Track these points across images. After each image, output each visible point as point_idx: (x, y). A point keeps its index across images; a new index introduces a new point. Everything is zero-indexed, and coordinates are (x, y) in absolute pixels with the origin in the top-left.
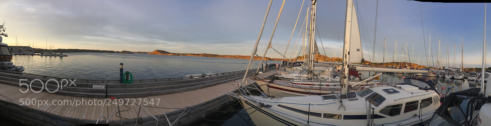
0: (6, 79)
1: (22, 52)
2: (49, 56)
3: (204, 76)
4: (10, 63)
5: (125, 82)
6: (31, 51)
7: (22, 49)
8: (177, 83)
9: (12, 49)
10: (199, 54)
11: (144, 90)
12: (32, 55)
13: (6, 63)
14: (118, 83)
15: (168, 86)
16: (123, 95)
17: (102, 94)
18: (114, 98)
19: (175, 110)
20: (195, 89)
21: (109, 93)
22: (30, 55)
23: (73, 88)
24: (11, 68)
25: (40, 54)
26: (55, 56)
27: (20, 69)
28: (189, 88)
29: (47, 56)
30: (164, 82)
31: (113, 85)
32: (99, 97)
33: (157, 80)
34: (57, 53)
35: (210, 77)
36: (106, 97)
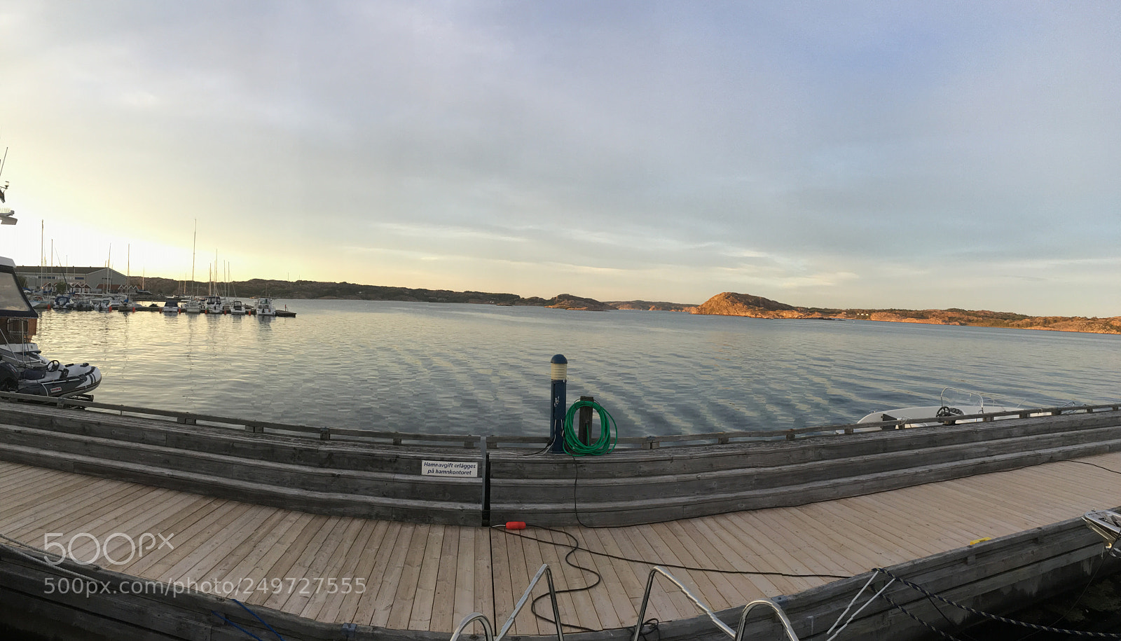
1: (73, 294)
2: (207, 312)
3: (947, 417)
4: (27, 348)
5: (576, 448)
6: (115, 290)
7: (71, 279)
8: (824, 452)
10: (929, 312)
11: (666, 489)
12: (125, 310)
14: (545, 449)
15: (786, 468)
16: (565, 511)
17: (467, 506)
18: (523, 524)
19: (820, 582)
20: (914, 482)
21: (502, 499)
22: (114, 308)
23: (326, 475)
25: (161, 304)
26: (238, 315)
27: (82, 378)
28: (883, 479)
29: (199, 313)
30: (763, 448)
31: (516, 462)
32: (453, 520)
33: (730, 440)
34: (246, 302)
35: (988, 426)
36: (487, 520)
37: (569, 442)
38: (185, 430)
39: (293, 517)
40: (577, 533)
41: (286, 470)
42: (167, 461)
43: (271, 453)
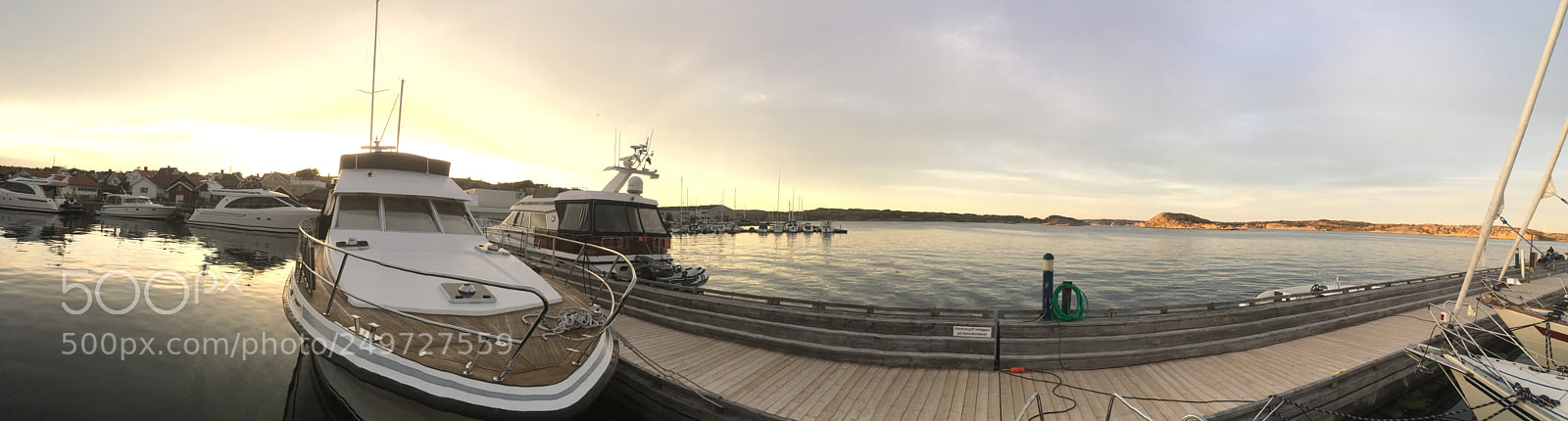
0: (655, 309)
1: (700, 223)
2: (787, 232)
3: (1318, 291)
4: (665, 257)
5: (1059, 317)
6: (727, 219)
7: (699, 214)
8: (1235, 318)
9: (669, 218)
11: (1121, 345)
12: (732, 232)
13: (656, 257)
14: (1038, 318)
15: (1208, 329)
16: (1053, 359)
17: (984, 356)
18: (1023, 368)
19: (1233, 405)
20: (1295, 337)
21: (1008, 352)
22: (726, 231)
24: (669, 272)
25: (757, 228)
26: (808, 233)
27: (695, 277)
28: (1276, 335)
29: (780, 233)
30: (1191, 316)
31: (1018, 327)
32: (974, 366)
33: (1169, 311)
34: (813, 224)
35: (1345, 296)
36: (997, 366)
37: (1056, 312)
38: (772, 308)
40: (1060, 374)
42: (761, 330)
43: (831, 323)
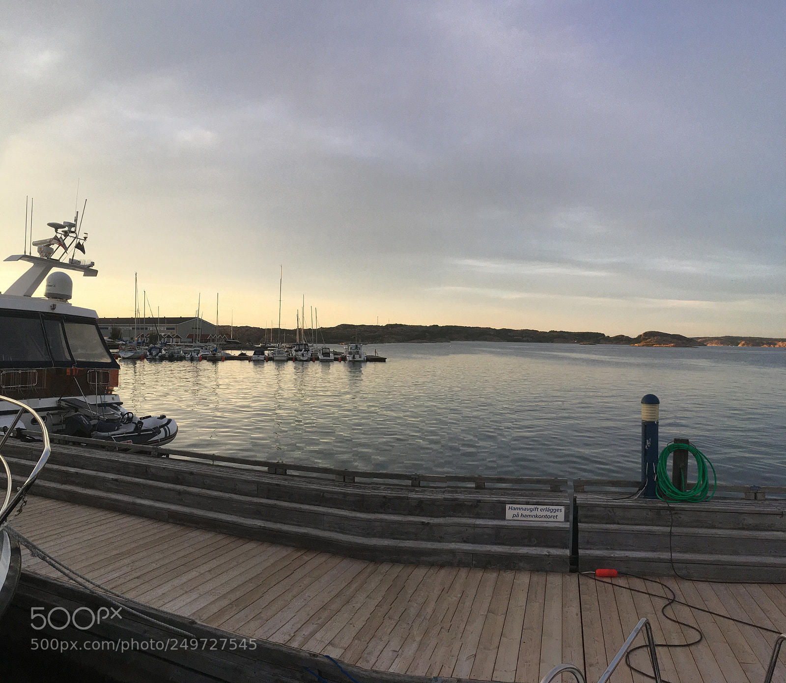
0: (90, 483)
1: (165, 344)
2: (295, 360)
4: (108, 399)
5: (668, 493)
6: (205, 339)
7: (162, 330)
9: (116, 335)
12: (214, 360)
13: (91, 400)
14: (635, 494)
16: (660, 560)
17: (554, 552)
18: (614, 571)
21: (590, 544)
22: (204, 358)
23: (415, 523)
24: (112, 424)
25: (250, 353)
27: (156, 431)
29: (286, 361)
31: (606, 507)
32: (538, 567)
34: (333, 348)
36: (574, 565)
37: (662, 486)
38: (275, 480)
39: (384, 568)
41: (376, 520)
42: (258, 512)
43: (361, 504)
